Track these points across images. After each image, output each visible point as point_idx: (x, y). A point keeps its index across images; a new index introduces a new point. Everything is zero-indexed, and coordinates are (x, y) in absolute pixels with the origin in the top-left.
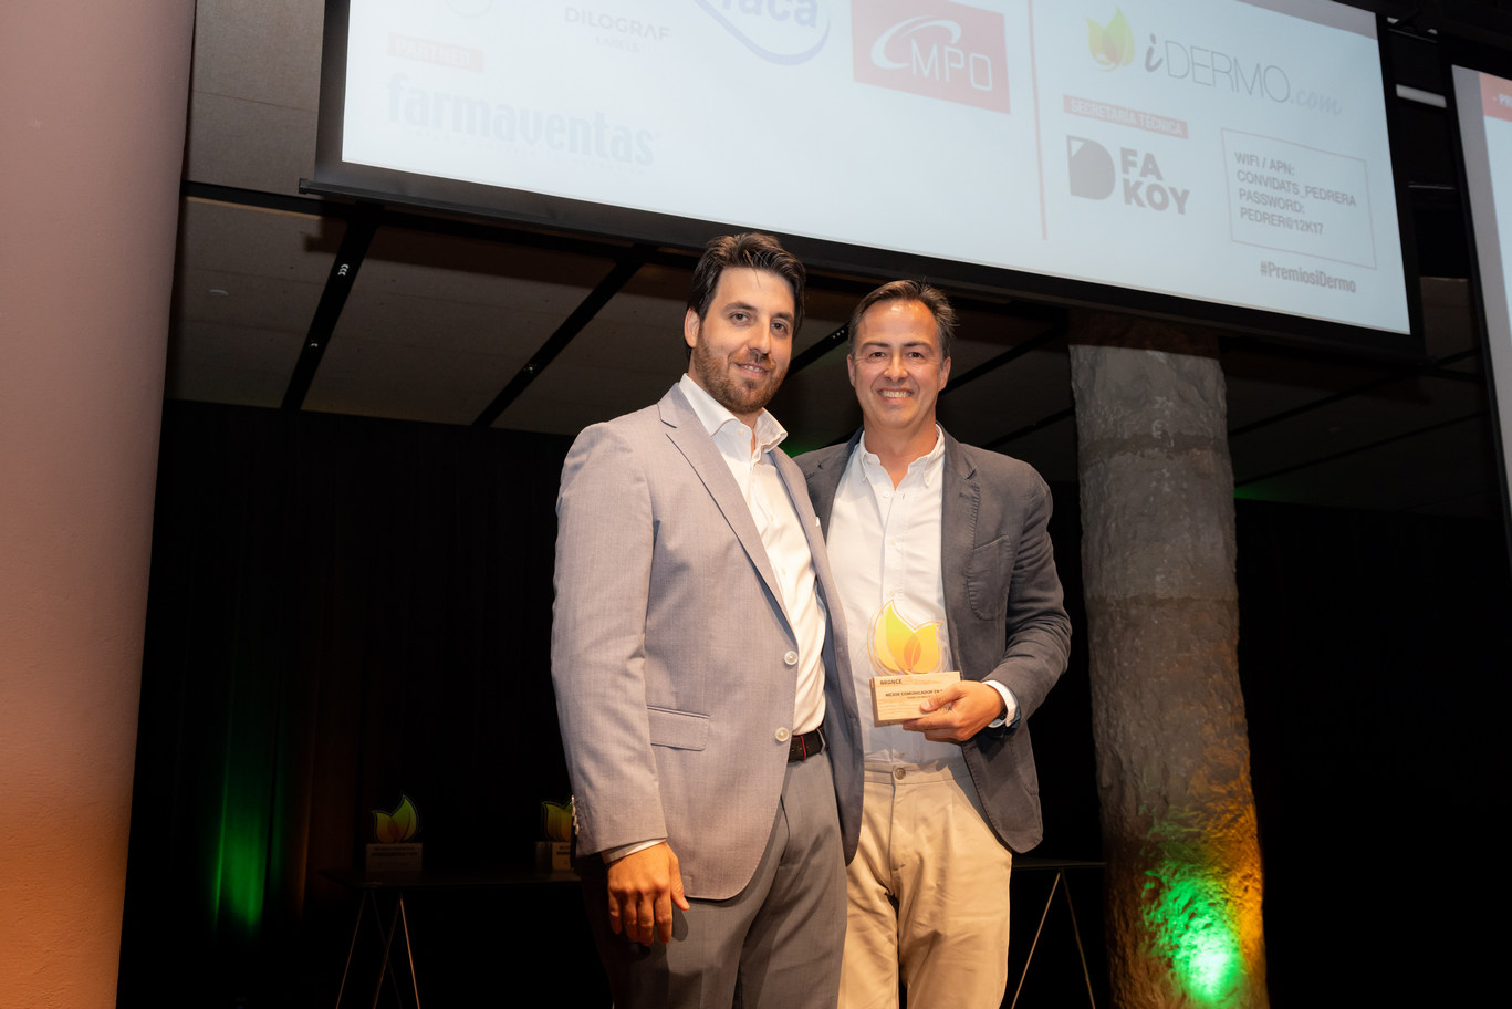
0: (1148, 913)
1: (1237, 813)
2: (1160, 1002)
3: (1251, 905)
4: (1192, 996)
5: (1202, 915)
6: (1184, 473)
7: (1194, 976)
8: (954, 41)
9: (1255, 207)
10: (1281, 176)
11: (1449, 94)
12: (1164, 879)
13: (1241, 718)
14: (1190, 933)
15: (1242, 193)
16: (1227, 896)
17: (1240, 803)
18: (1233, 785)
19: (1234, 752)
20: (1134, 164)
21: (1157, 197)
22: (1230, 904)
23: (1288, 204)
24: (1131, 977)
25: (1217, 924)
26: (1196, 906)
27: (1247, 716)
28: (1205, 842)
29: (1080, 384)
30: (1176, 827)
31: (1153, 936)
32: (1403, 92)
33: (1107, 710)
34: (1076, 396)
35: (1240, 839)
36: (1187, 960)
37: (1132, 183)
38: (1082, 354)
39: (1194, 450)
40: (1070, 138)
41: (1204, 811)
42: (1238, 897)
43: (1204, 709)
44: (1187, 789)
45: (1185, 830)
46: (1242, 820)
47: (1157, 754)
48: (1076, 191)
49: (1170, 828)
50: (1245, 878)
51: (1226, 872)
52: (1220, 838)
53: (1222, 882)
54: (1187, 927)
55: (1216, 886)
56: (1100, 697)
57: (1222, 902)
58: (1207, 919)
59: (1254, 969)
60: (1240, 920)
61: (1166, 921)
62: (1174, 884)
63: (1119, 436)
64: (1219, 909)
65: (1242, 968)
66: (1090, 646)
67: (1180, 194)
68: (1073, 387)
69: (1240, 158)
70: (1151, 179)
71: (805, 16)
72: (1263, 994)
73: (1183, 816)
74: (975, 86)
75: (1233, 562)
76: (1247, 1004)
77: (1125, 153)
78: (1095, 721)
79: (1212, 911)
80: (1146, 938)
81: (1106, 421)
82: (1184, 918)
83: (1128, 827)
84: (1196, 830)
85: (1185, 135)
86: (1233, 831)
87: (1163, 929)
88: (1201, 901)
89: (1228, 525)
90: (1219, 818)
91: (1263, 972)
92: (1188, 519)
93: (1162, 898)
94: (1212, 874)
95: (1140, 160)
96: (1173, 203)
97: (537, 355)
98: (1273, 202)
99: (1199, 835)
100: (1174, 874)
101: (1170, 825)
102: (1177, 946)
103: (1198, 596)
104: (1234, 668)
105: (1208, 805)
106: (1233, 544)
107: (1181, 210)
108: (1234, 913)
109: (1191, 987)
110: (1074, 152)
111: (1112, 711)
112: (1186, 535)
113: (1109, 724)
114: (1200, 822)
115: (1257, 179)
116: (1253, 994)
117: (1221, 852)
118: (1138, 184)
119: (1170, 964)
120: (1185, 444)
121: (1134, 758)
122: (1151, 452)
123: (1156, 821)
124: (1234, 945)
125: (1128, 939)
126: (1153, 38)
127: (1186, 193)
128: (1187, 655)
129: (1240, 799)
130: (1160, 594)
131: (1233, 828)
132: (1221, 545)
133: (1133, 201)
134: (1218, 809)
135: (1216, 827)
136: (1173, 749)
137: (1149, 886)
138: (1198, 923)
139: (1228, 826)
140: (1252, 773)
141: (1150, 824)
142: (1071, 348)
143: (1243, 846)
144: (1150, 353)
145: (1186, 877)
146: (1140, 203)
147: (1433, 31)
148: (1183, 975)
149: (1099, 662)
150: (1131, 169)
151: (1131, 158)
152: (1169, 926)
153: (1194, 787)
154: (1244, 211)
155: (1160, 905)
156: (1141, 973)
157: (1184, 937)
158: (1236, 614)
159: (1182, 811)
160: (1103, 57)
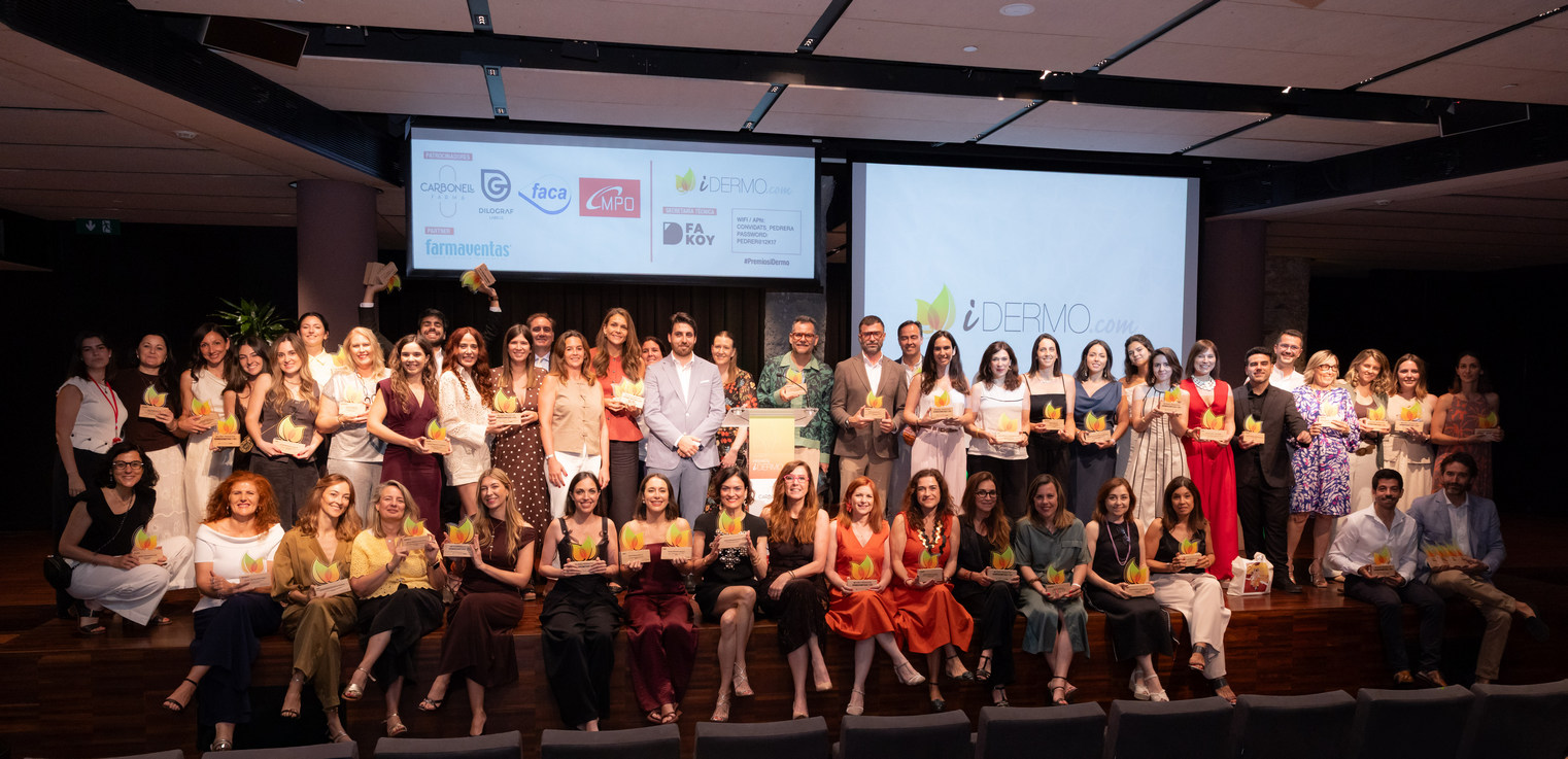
8: (619, 194)
9: (742, 237)
10: (759, 223)
15: (739, 233)
20: (691, 229)
21: (700, 240)
23: (760, 234)
37: (690, 236)
40: (664, 223)
48: (665, 243)
67: (710, 237)
69: (739, 219)
70: (699, 233)
71: (563, 196)
74: (628, 211)
77: (688, 225)
95: (694, 227)
96: (707, 241)
98: (753, 235)
107: (710, 244)
110: (665, 228)
115: (746, 227)
118: (693, 236)
126: (705, 178)
127: (713, 237)
133: (689, 242)
146: (693, 243)
150: (690, 231)
151: (690, 227)
154: (738, 240)
160: (681, 189)
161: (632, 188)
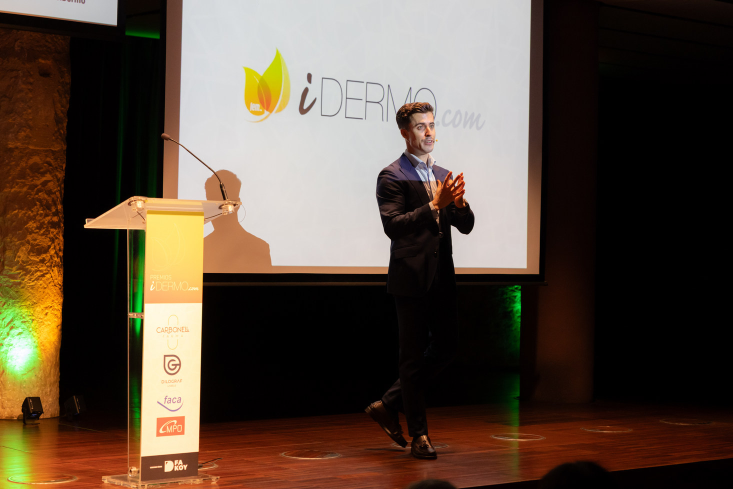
1: (45, 272)
3: (49, 323)
4: (7, 371)
5: (18, 328)
7: (9, 361)
14: (9, 337)
16: (34, 318)
17: (48, 266)
18: (44, 256)
22: (35, 322)
25: (26, 332)
26: (14, 323)
28: (23, 288)
30: (7, 279)
35: (45, 287)
36: (6, 352)
39: (40, 60)
42: (40, 318)
44: (15, 258)
45: (12, 281)
46: (48, 276)
49: (4, 280)
50: (46, 308)
51: (34, 305)
52: (32, 286)
53: (31, 310)
54: (8, 334)
55: (27, 312)
57: (30, 321)
59: (47, 357)
60: (40, 331)
62: (3, 311)
64: (28, 324)
65: (39, 357)
73: (12, 273)
76: (40, 376)
79: (23, 325)
82: (8, 328)
84: (19, 281)
86: (41, 282)
88: (17, 320)
90: (33, 274)
94: (24, 306)
99: (20, 283)
100: (4, 305)
101: (4, 278)
105: (27, 267)
108: (37, 327)
109: (7, 367)
114: (22, 276)
116: (44, 371)
117: (32, 294)
124: (36, 344)
129: (48, 264)
131: (41, 279)
134: (33, 269)
135: (30, 280)
138: (14, 331)
139: (37, 279)
143: (47, 291)
145: (9, 307)
148: (3, 360)
153: (19, 257)
157: (5, 340)
159: (12, 271)
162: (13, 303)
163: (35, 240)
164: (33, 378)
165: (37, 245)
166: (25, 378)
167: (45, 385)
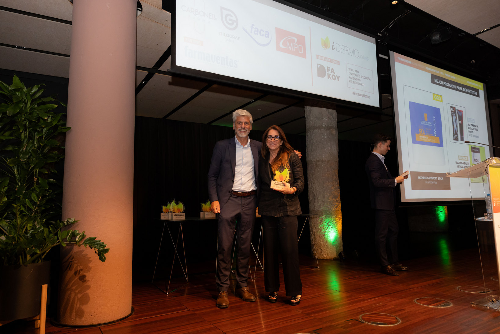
0: (320, 225)
2: (322, 243)
3: (340, 223)
4: (328, 241)
5: (331, 225)
6: (329, 134)
7: (329, 238)
8: (296, 42)
9: (352, 80)
10: (357, 73)
11: (388, 56)
12: (323, 218)
13: (339, 186)
15: (350, 77)
17: (338, 203)
18: (337, 199)
19: (337, 193)
20: (329, 70)
21: (334, 77)
23: (358, 80)
24: (316, 238)
25: (334, 227)
27: (339, 185)
28: (331, 211)
29: (307, 114)
30: (326, 207)
31: (321, 230)
32: (380, 55)
33: (312, 184)
34: (306, 117)
36: (327, 235)
37: (329, 74)
38: (307, 108)
39: (331, 129)
40: (317, 64)
41: (332, 204)
42: (337, 222)
43: (332, 184)
45: (328, 208)
46: (339, 206)
47: (322, 193)
48: (318, 76)
49: (324, 208)
50: (339, 218)
51: (336, 217)
52: (334, 210)
53: (335, 219)
54: (328, 228)
55: (333, 219)
56: (310, 181)
57: (335, 223)
58: (332, 226)
61: (324, 227)
62: (325, 219)
63: (316, 126)
65: (338, 236)
66: (308, 170)
67: (338, 76)
68: (305, 114)
69: (349, 69)
70: (333, 73)
71: (267, 36)
72: (342, 241)
74: (299, 52)
75: (338, 153)
77: (328, 68)
78: (309, 186)
79: (333, 225)
80: (319, 230)
81: (313, 123)
82: (327, 226)
83: (316, 208)
85: (339, 64)
87: (323, 228)
88: (330, 222)
89: (337, 145)
91: (342, 236)
92: (330, 144)
93: (323, 222)
94: (333, 217)
95: (331, 69)
96: (336, 78)
97: (182, 103)
98: (355, 79)
99: (330, 209)
100: (325, 217)
102: (326, 232)
103: (331, 160)
104: (338, 175)
106: (338, 149)
107: (338, 80)
108: (337, 225)
110: (318, 67)
111: (313, 184)
112: (329, 147)
113: (312, 187)
115: (352, 74)
117: (335, 213)
118: (330, 74)
119: (324, 235)
120: (329, 128)
121: (317, 194)
122: (322, 129)
123: (322, 207)
124: (337, 231)
125: (315, 231)
126: (334, 43)
127: (339, 77)
128: (329, 172)
130: (324, 160)
132: (336, 149)
133: (329, 78)
134: (334, 204)
135: (334, 208)
136: (326, 192)
137: (320, 220)
138: (330, 227)
139: (336, 208)
140: (340, 197)
141: (321, 207)
142: (305, 107)
143: (339, 211)
144: (323, 108)
145: (328, 218)
146: (331, 79)
147: (386, 43)
148: (327, 237)
149: (310, 173)
150: (329, 71)
151: (329, 69)
152: (324, 228)
153: (330, 200)
154: (350, 81)
155: (322, 223)
156: (318, 237)
157: (327, 230)
158: (338, 164)
159: (327, 205)
160: (324, 46)
161: (301, 40)
162: (329, 216)
163: (334, 193)
164: (337, 244)
165: (335, 195)
166: (335, 244)
167: (340, 246)
